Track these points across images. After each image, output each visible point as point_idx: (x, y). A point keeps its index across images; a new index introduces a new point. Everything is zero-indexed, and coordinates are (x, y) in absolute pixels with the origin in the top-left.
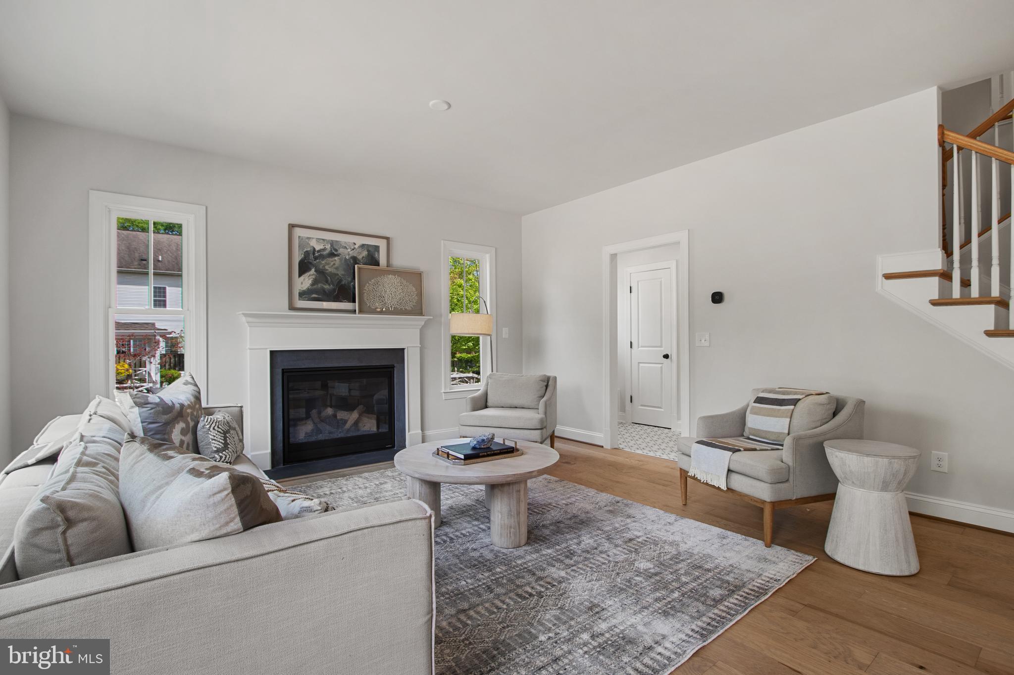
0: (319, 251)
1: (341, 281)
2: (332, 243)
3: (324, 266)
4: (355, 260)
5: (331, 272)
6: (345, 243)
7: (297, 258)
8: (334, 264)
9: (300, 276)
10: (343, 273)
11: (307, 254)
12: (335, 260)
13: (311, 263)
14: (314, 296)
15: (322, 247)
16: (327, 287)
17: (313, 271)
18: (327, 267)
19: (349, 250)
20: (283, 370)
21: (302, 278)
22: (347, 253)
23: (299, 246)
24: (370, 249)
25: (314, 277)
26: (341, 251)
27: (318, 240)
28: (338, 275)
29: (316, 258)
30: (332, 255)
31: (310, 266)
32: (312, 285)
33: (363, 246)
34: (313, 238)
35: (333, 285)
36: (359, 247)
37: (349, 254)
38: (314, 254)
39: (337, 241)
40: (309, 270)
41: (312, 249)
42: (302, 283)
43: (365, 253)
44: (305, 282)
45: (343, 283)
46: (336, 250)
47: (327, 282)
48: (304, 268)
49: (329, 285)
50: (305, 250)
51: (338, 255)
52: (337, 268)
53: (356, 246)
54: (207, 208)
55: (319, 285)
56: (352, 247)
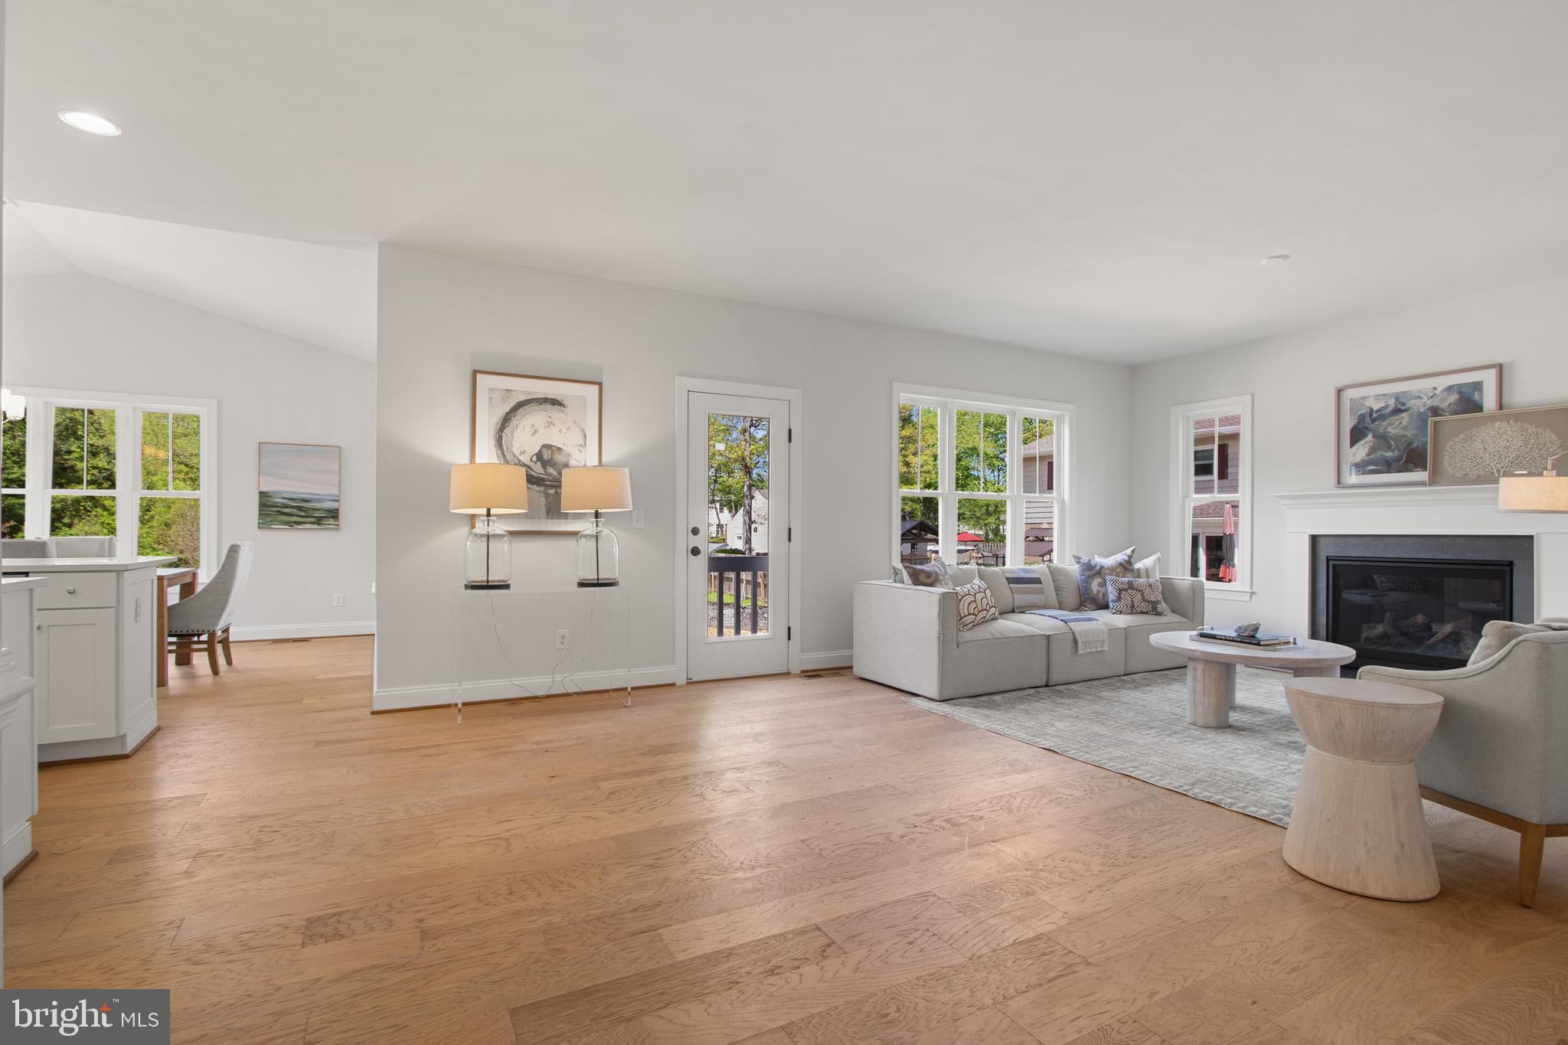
0: (1377, 411)
1: (1411, 443)
2: (1397, 397)
3: (1385, 429)
4: (1435, 411)
5: (1395, 435)
6: (1419, 391)
7: (1348, 424)
8: (1401, 423)
9: (1352, 445)
10: (1414, 432)
11: (1361, 418)
12: (1403, 418)
13: (1366, 428)
14: (1371, 467)
15: (1382, 405)
16: (1389, 454)
17: (1370, 437)
18: (1389, 429)
19: (1425, 399)
20: (1327, 557)
21: (1355, 447)
22: (1419, 406)
23: (1351, 410)
24: (1464, 390)
25: (1371, 444)
26: (1412, 403)
27: (1377, 397)
28: (1407, 436)
29: (1373, 421)
30: (1397, 411)
31: (1366, 431)
32: (1368, 455)
33: (1450, 389)
34: (1369, 397)
35: (1399, 451)
36: (1443, 391)
37: (1424, 405)
38: (1371, 415)
39: (1404, 392)
40: (1366, 436)
41: (1369, 410)
42: (1354, 454)
43: (1454, 398)
44: (1361, 451)
45: (1415, 445)
46: (1404, 404)
47: (1389, 448)
48: (1357, 435)
49: (1393, 451)
50: (1360, 413)
51: (1406, 410)
52: (1405, 428)
53: (1438, 392)
54: (1253, 395)
55: (1379, 454)
56: (1431, 394)
